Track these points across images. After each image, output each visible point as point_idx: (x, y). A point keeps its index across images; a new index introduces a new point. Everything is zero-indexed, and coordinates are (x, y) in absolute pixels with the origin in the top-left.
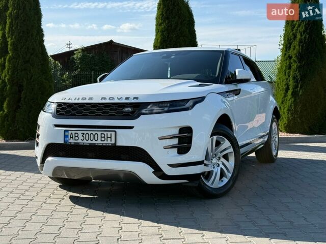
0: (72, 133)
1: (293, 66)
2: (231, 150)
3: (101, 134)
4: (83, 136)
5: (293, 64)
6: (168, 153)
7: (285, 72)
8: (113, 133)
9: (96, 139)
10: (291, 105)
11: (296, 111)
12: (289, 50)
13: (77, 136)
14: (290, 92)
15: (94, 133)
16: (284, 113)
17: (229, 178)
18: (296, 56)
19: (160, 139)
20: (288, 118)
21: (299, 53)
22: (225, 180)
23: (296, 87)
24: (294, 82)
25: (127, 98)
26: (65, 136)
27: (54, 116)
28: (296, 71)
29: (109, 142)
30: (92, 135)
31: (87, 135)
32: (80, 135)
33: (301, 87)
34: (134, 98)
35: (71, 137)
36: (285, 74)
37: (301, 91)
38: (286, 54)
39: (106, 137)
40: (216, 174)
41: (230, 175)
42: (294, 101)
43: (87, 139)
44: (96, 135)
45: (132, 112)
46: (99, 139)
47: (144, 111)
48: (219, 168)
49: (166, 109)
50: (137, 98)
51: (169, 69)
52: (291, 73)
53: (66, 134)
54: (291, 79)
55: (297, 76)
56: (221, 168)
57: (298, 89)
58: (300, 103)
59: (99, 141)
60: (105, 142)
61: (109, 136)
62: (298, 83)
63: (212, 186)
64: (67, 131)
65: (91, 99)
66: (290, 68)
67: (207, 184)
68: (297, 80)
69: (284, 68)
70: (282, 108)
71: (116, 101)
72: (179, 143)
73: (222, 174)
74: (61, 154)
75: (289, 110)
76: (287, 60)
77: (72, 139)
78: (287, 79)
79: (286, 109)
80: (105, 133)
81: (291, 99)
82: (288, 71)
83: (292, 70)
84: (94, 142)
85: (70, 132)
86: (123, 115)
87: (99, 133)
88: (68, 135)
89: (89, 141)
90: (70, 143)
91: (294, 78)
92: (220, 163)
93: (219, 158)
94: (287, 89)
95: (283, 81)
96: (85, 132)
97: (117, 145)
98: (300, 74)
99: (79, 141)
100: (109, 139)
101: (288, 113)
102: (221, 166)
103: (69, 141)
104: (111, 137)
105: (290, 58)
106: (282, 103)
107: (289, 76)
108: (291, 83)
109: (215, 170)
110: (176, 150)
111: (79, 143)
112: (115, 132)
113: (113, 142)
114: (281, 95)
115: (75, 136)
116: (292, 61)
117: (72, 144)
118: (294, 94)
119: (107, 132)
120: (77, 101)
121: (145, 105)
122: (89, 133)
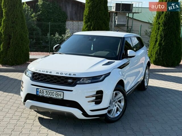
0: (40, 90)
1: (160, 28)
2: (123, 97)
3: (56, 93)
4: (46, 92)
5: (161, 27)
6: (90, 104)
7: (156, 32)
8: (62, 93)
9: (53, 95)
10: (158, 51)
11: (160, 54)
12: (159, 19)
13: (43, 92)
14: (158, 43)
15: (52, 92)
16: (153, 54)
17: (121, 112)
18: (163, 23)
19: (86, 97)
20: (156, 57)
21: (164, 22)
22: (119, 113)
23: (161, 40)
24: (160, 38)
25: (70, 74)
26: (37, 91)
27: (31, 79)
28: (162, 31)
29: (60, 97)
30: (51, 93)
31: (48, 92)
32: (45, 92)
33: (164, 41)
34: (74, 74)
35: (40, 92)
36: (156, 33)
37: (164, 43)
38: (157, 21)
39: (58, 94)
40: (114, 110)
41: (121, 110)
42: (159, 48)
43: (48, 94)
44: (53, 93)
45: (72, 83)
46: (54, 95)
47: (78, 82)
48: (116, 107)
49: (90, 81)
50: (75, 75)
51: (92, 46)
52: (159, 32)
53: (38, 90)
54: (159, 35)
55: (162, 35)
56: (117, 107)
57: (162, 42)
58: (163, 49)
59: (55, 96)
60: (58, 97)
61: (60, 94)
62: (162, 39)
63: (112, 117)
64: (38, 89)
65: (50, 72)
66: (159, 29)
67: (109, 116)
68: (162, 37)
69: (155, 29)
70: (153, 51)
71: (64, 75)
72: (96, 99)
73: (117, 110)
74: (35, 100)
75: (156, 53)
76: (157, 24)
77: (40, 93)
78: (157, 36)
79: (155, 52)
80: (58, 92)
81: (158, 47)
82: (157, 31)
83: (159, 31)
84: (52, 96)
85: (39, 90)
86: (68, 84)
87: (55, 92)
88: (38, 91)
89: (50, 96)
90: (40, 95)
91: (161, 35)
92: (116, 104)
93: (116, 102)
94: (156, 41)
95: (154, 36)
96: (48, 91)
97: (64, 99)
98: (164, 34)
99: (44, 95)
100: (60, 96)
101: (156, 54)
102: (117, 106)
103: (39, 94)
104: (61, 95)
105: (159, 24)
106: (153, 48)
107: (158, 34)
108: (159, 38)
109: (114, 109)
110: (94, 102)
111: (44, 96)
112: (63, 92)
113: (62, 97)
114: (153, 44)
115: (42, 92)
116: (160, 26)
117: (41, 96)
118: (160, 44)
119: (59, 92)
120: (43, 73)
121: (79, 79)
122: (50, 91)
